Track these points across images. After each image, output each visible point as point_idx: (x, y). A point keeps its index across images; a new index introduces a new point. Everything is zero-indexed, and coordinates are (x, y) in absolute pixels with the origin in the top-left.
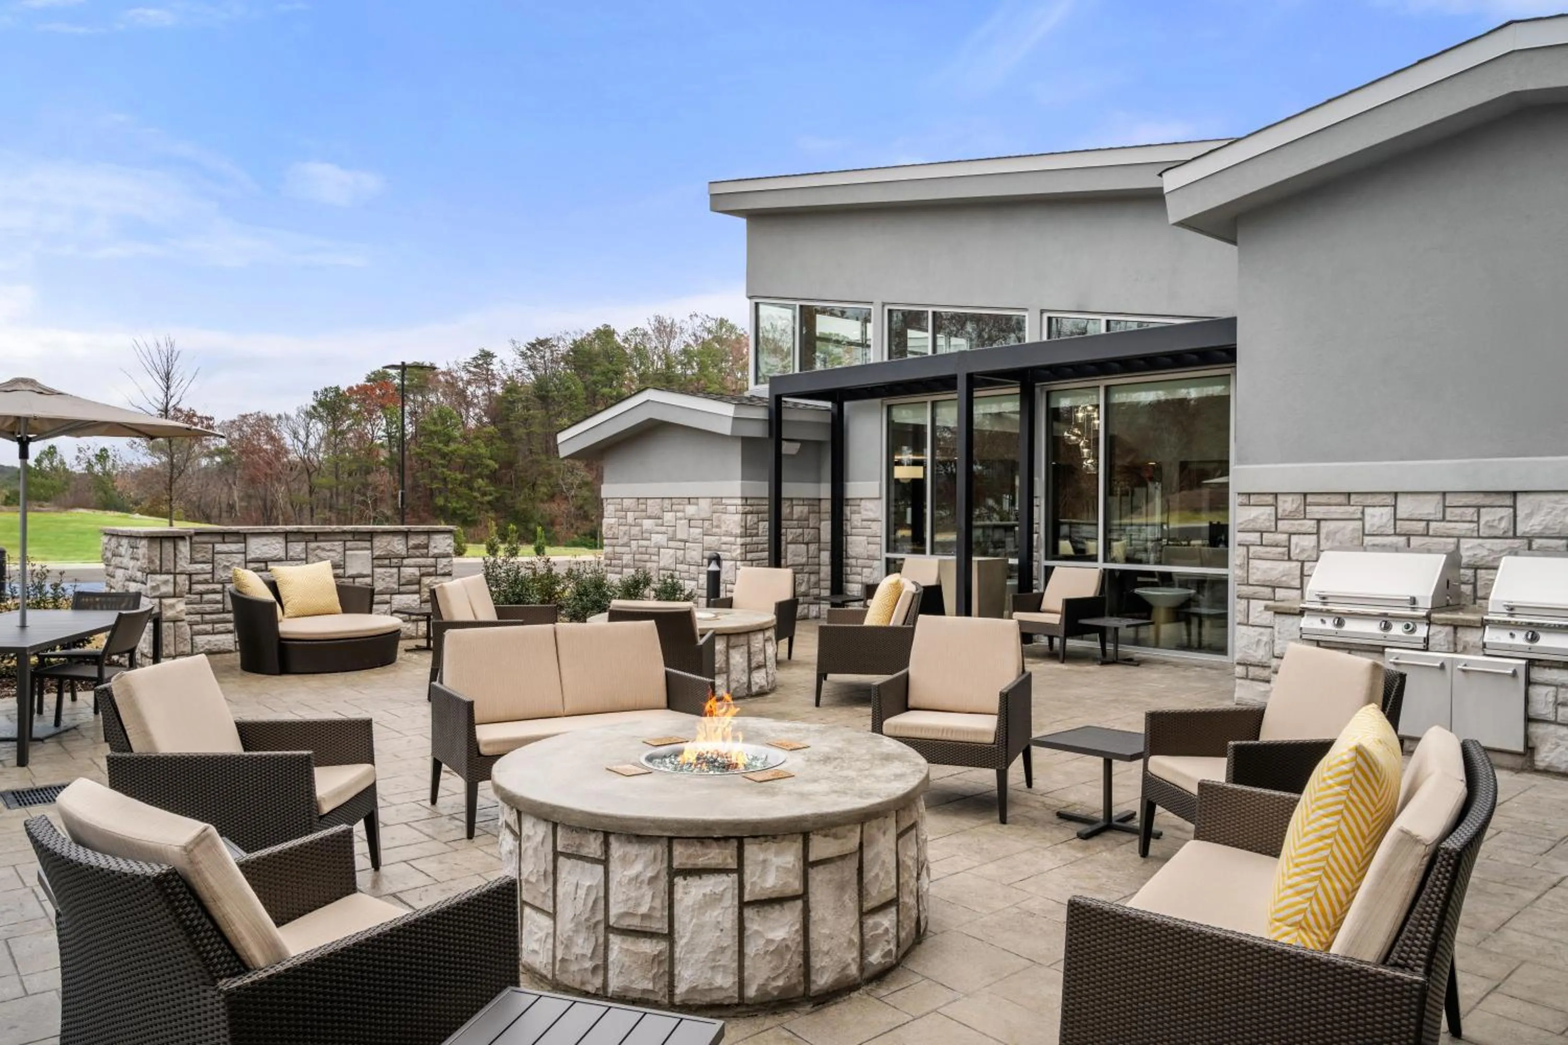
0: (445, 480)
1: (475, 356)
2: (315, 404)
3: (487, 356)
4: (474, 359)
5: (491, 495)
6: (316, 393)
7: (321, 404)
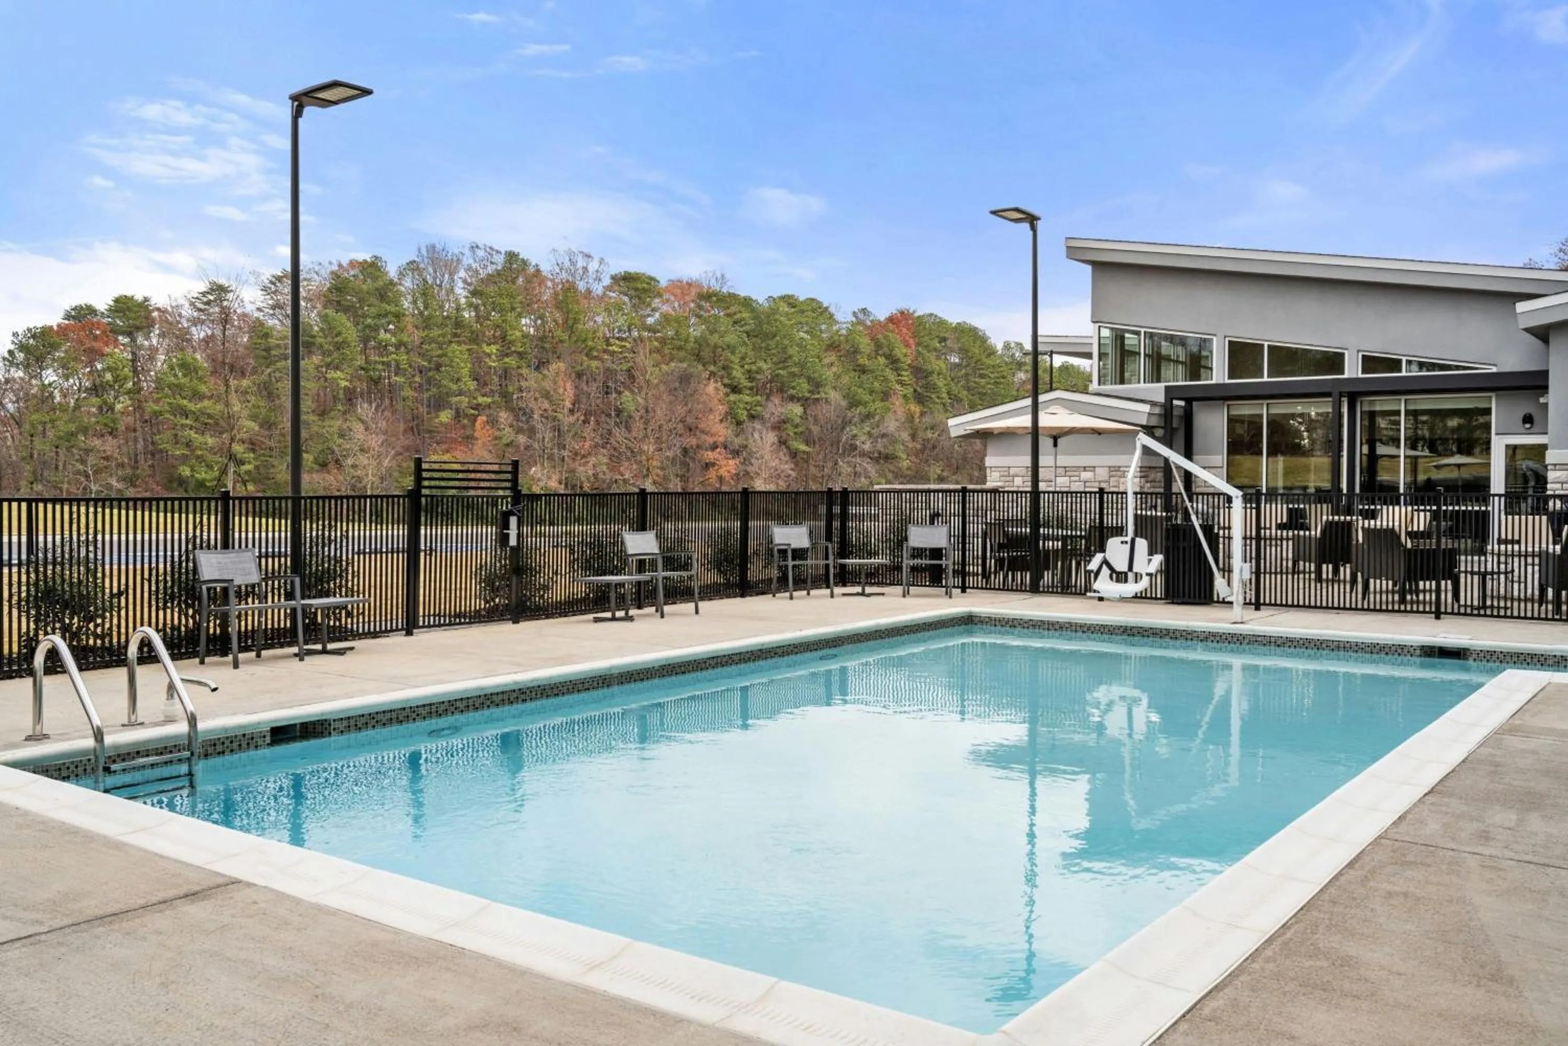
0: (188, 445)
1: (204, 289)
2: (12, 347)
3: (219, 290)
4: (204, 294)
5: (249, 463)
6: (15, 334)
7: (22, 347)
